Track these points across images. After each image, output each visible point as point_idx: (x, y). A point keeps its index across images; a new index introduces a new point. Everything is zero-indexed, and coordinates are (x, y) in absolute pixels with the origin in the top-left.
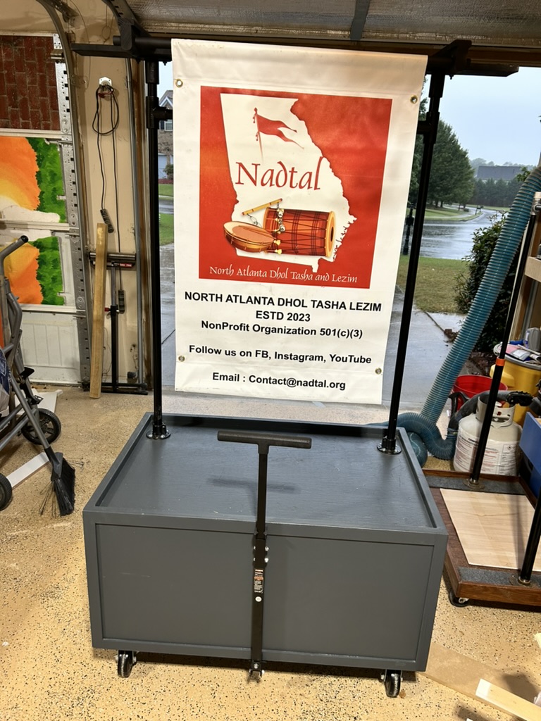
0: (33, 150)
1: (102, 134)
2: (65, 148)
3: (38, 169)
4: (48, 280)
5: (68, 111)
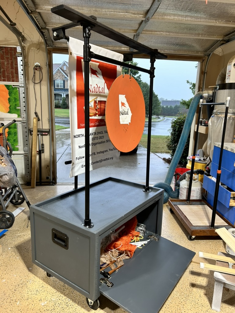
0: (7, 90)
1: (36, 83)
2: (21, 89)
3: (9, 97)
4: (12, 141)
5: (22, 75)
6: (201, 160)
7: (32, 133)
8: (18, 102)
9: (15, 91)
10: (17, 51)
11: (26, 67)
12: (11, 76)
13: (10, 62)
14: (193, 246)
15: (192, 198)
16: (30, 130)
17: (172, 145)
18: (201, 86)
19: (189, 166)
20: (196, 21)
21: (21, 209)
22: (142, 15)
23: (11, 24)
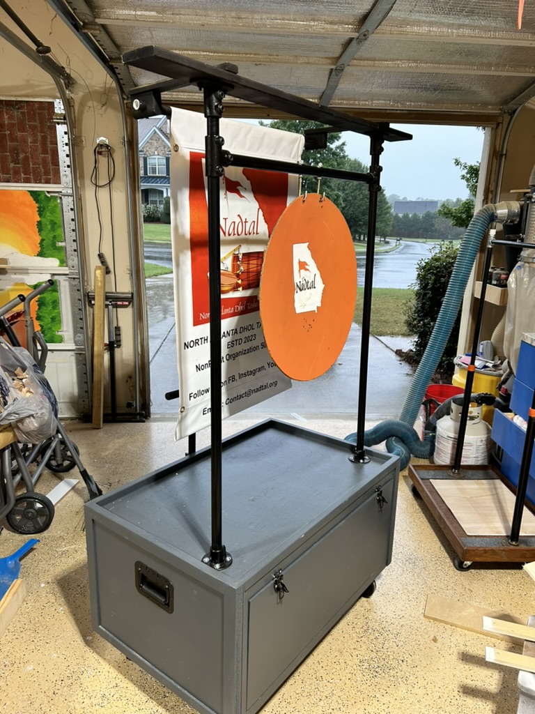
0: (34, 202)
1: (100, 187)
2: (65, 199)
3: (39, 219)
4: (48, 320)
5: (68, 166)
6: (487, 367)
7: (93, 302)
8: (59, 231)
9: (52, 204)
10: (56, 111)
11: (75, 148)
12: (43, 170)
13: (39, 138)
14: (467, 587)
15: (464, 462)
16: (88, 296)
17: (419, 321)
18: (492, 188)
19: (459, 379)
20: (484, 37)
21: (69, 483)
22: (350, 26)
23: (38, 51)
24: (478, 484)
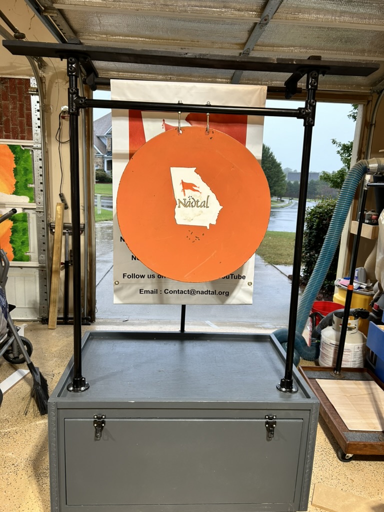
0: (12, 153)
1: (63, 143)
2: (35, 152)
3: (15, 166)
4: (19, 243)
5: (39, 127)
6: (362, 288)
7: (54, 230)
8: (30, 176)
9: (25, 155)
10: (31, 86)
11: (45, 113)
12: (20, 130)
13: (18, 106)
14: (350, 477)
15: (344, 365)
16: (50, 225)
17: (306, 253)
18: (364, 150)
19: (339, 297)
20: (360, 23)
21: (21, 373)
22: (254, 13)
23: (15, 36)
24: (356, 384)
